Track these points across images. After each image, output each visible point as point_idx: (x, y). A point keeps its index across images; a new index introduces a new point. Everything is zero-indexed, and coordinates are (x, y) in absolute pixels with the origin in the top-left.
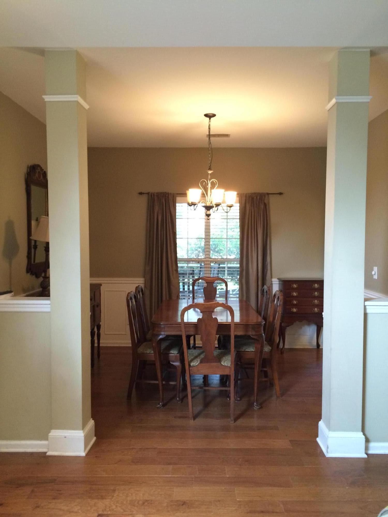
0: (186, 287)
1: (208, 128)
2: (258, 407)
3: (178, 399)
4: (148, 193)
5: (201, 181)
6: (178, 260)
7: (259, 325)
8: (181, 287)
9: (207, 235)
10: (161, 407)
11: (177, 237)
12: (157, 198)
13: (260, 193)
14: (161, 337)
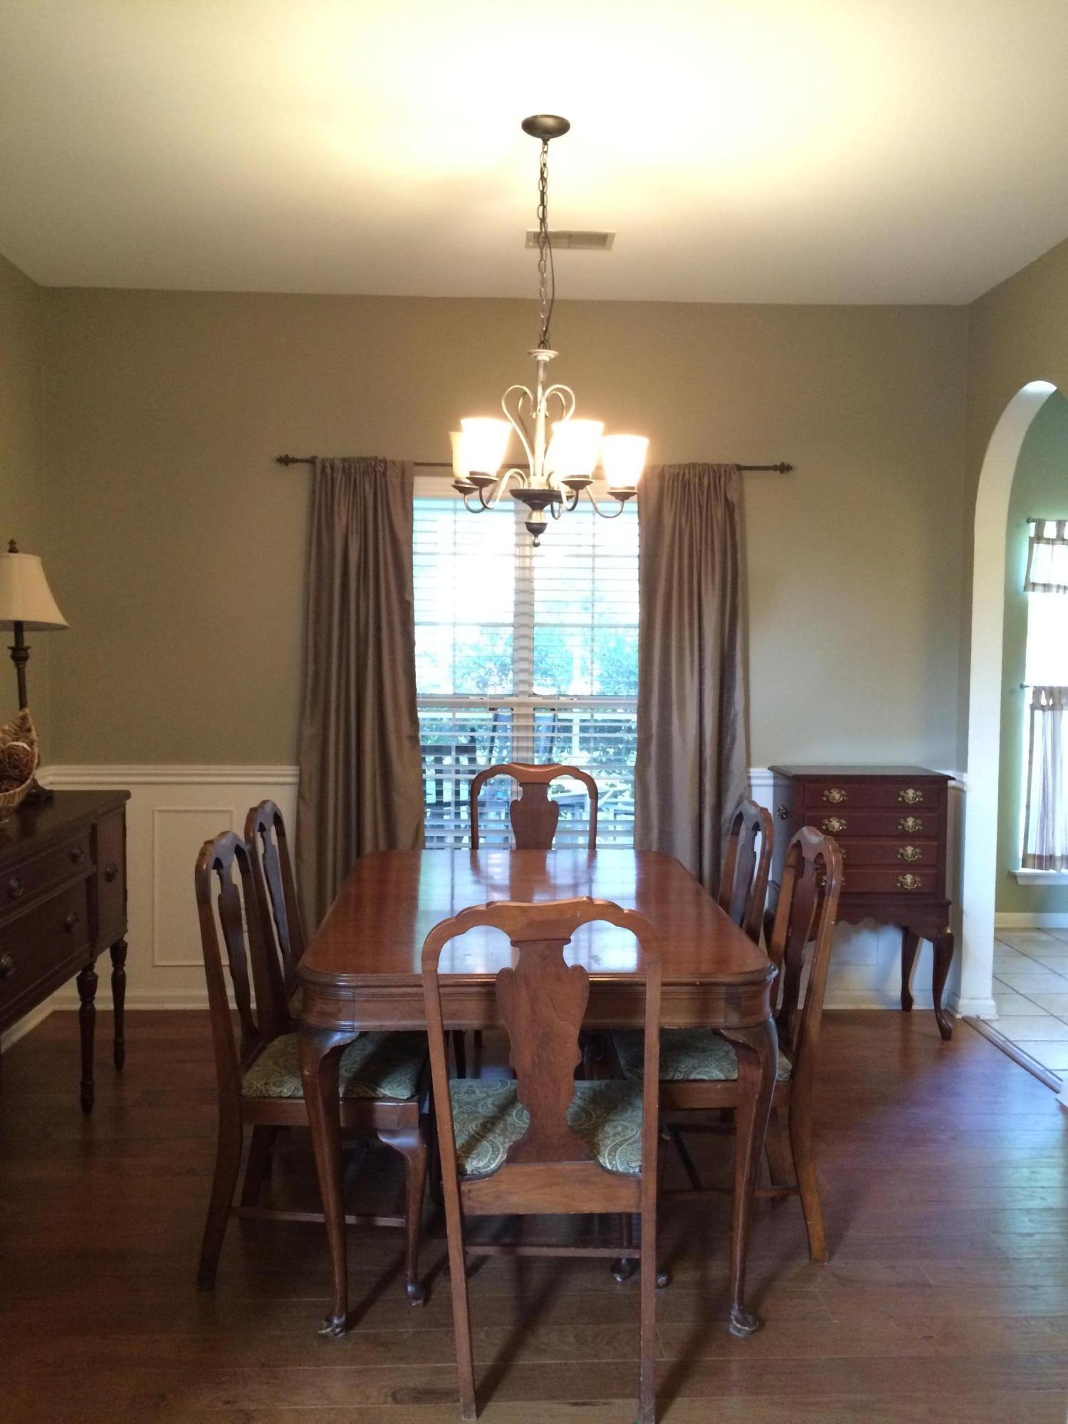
0: (448, 788)
1: (539, 176)
2: (750, 1327)
3: (410, 1289)
4: (312, 461)
5: (510, 389)
6: (419, 700)
7: (755, 982)
8: (431, 787)
9: (523, 614)
10: (339, 1333)
11: (418, 617)
12: (344, 478)
13: (712, 466)
14: (337, 1038)
